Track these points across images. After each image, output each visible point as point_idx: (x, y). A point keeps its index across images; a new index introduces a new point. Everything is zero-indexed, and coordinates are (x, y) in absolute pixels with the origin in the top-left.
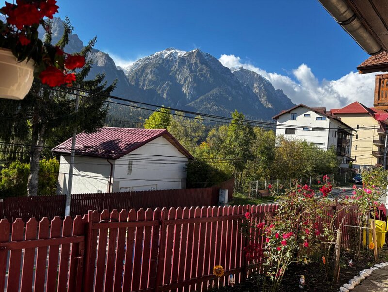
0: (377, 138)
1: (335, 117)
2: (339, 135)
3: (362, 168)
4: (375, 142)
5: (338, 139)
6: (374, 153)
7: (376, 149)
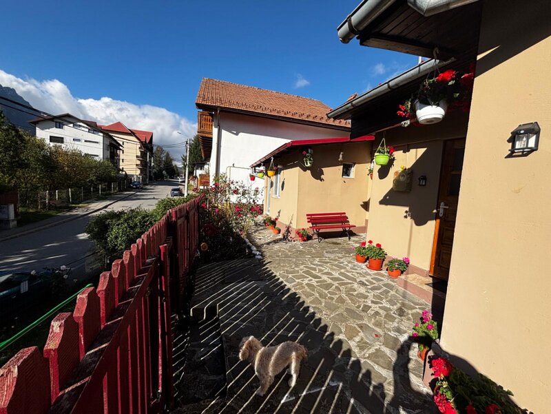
0: (139, 154)
1: (106, 132)
2: (111, 149)
3: (135, 177)
4: (137, 157)
5: (111, 152)
6: (137, 165)
7: (139, 162)
